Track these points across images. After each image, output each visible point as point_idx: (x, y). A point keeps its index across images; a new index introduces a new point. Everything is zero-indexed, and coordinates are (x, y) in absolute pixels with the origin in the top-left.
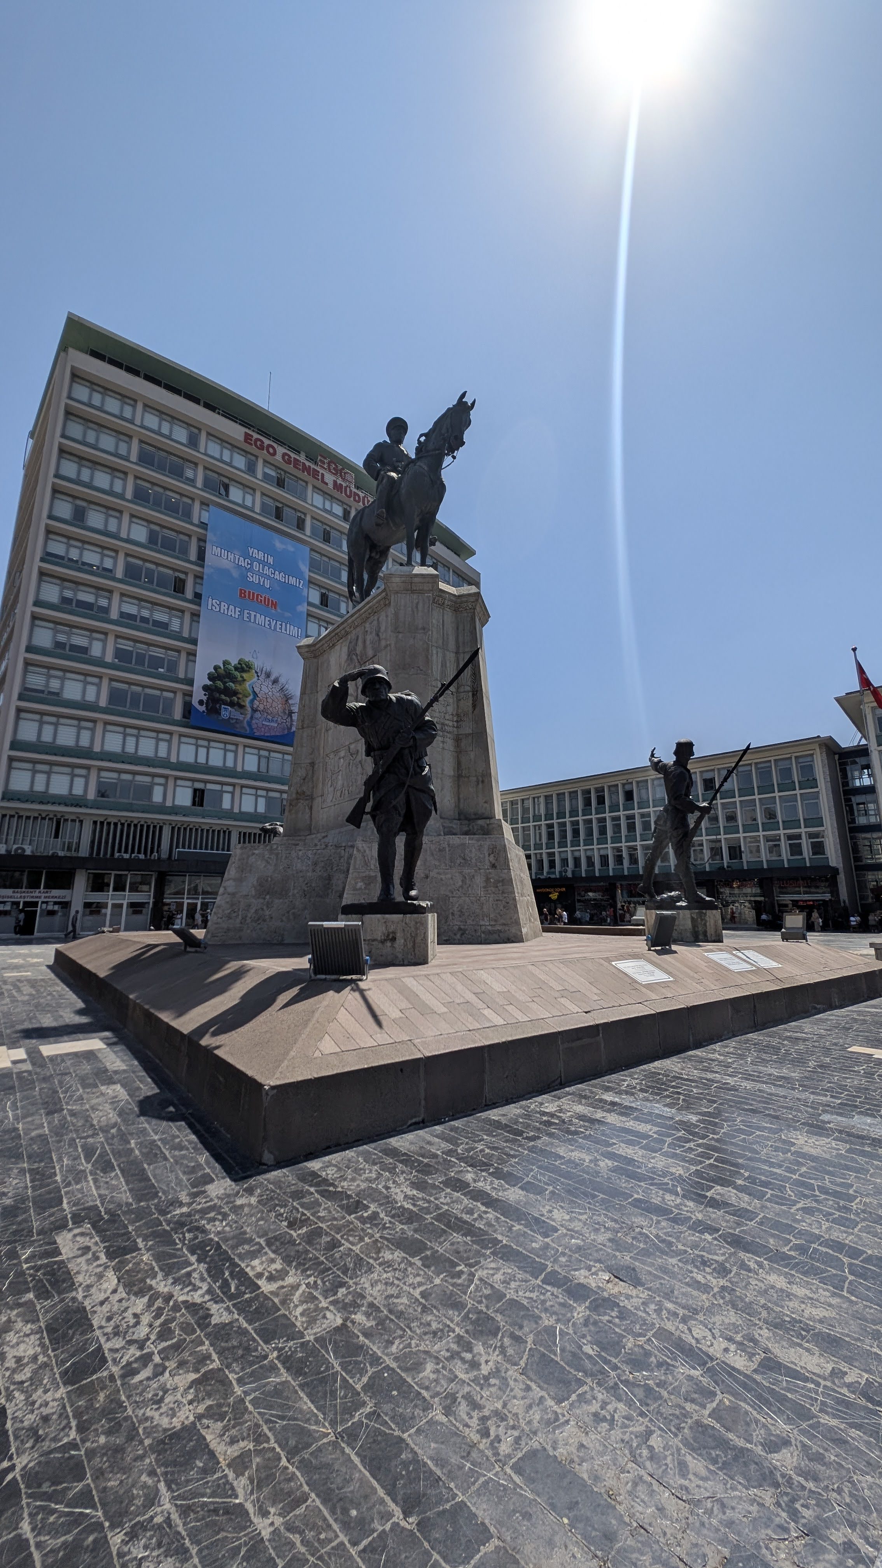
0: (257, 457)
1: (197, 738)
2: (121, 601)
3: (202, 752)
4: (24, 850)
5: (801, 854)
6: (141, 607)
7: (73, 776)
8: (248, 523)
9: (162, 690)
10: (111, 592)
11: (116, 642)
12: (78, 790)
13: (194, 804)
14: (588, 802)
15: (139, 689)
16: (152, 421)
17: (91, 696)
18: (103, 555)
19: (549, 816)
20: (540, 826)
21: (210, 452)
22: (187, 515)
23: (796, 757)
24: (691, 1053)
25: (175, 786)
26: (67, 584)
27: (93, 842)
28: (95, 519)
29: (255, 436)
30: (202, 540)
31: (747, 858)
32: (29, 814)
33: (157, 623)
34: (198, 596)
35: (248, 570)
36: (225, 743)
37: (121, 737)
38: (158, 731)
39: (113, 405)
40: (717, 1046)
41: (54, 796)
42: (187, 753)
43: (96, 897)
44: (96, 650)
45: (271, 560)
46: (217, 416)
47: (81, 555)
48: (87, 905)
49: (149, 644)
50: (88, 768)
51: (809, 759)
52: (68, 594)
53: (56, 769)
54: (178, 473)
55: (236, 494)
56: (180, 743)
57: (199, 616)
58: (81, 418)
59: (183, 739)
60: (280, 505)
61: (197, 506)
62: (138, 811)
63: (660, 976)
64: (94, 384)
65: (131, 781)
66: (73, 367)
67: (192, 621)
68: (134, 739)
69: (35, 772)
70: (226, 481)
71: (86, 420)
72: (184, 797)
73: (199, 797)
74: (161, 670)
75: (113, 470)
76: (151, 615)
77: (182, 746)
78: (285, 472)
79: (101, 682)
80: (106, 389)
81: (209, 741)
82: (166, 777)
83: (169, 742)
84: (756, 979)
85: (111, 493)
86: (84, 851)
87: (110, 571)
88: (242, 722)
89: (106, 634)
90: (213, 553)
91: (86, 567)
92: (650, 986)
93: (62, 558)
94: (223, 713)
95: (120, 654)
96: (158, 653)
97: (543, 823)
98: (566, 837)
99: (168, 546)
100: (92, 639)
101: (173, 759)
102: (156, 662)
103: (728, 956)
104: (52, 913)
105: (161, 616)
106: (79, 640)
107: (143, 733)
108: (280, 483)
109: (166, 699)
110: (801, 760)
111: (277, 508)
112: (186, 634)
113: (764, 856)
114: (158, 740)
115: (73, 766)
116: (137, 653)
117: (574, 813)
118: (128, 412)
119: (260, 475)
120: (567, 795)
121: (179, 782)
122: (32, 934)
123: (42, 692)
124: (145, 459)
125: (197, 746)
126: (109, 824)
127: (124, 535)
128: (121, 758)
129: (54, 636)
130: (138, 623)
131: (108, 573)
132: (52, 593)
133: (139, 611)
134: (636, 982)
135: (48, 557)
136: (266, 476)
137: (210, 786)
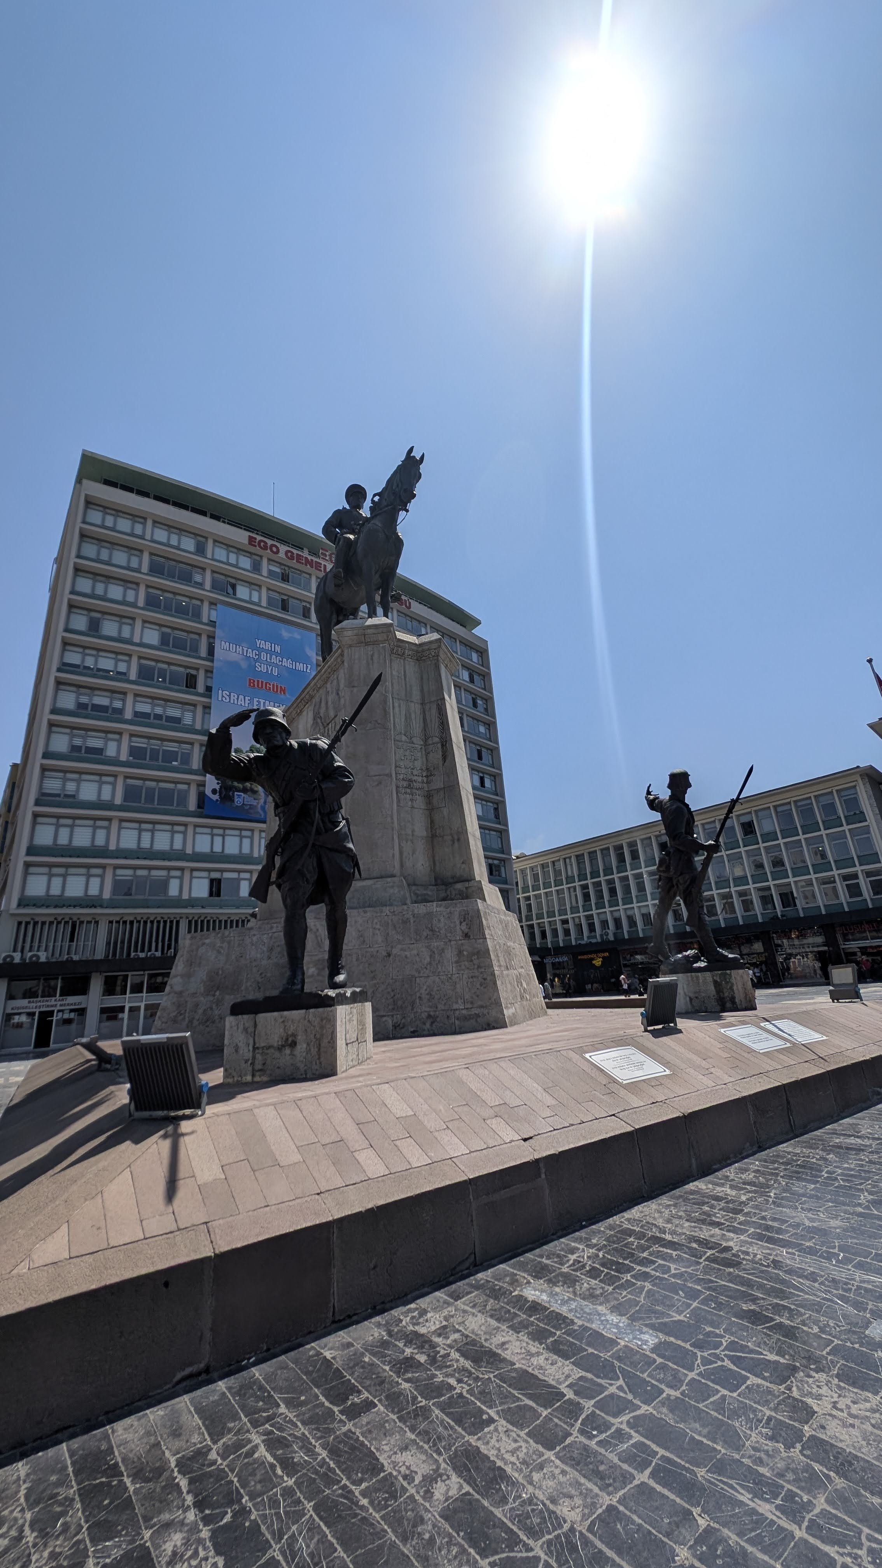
0: (261, 557)
1: (212, 827)
2: (135, 701)
3: (218, 840)
4: (38, 957)
5: (861, 895)
6: (154, 705)
7: (89, 876)
8: (255, 617)
9: (176, 783)
10: (125, 694)
11: (130, 741)
12: (94, 891)
13: (211, 894)
14: (621, 859)
15: (153, 784)
16: (161, 535)
17: (106, 795)
18: (117, 661)
19: (582, 876)
20: (575, 888)
21: (217, 557)
22: (196, 615)
23: (837, 791)
24: (691, 1186)
25: (192, 878)
26: (82, 690)
27: (108, 944)
28: (109, 628)
29: (259, 538)
30: (211, 637)
31: (800, 904)
32: (44, 919)
33: (170, 719)
34: (209, 689)
35: (256, 661)
36: (241, 830)
37: (136, 832)
38: (173, 824)
39: (124, 525)
40: (730, 1172)
41: (71, 899)
42: (203, 844)
43: (113, 1001)
44: (111, 751)
45: (278, 649)
46: (222, 524)
47: (96, 662)
48: (103, 1011)
49: (162, 739)
50: (103, 867)
51: (853, 791)
52: (84, 699)
53: (72, 870)
54: (186, 578)
55: (242, 592)
56: (195, 833)
57: (210, 708)
58: (93, 538)
59: (198, 830)
60: (285, 598)
61: (206, 605)
62: (153, 907)
63: (653, 1069)
64: (105, 508)
65: (146, 877)
66: (86, 495)
67: (204, 713)
68: (150, 834)
69: (51, 876)
70: (233, 581)
71: (100, 541)
72: (200, 889)
73: (216, 887)
74: (175, 763)
75: (126, 582)
76: (164, 711)
77: (197, 836)
78: (289, 567)
79: (116, 780)
80: (118, 512)
81: (224, 829)
82: (182, 869)
83: (184, 833)
84: (788, 1060)
85: (124, 603)
86: (100, 955)
87: (124, 674)
88: (256, 806)
89: (120, 734)
90: (221, 647)
91: (101, 673)
92: (634, 1087)
93: (77, 666)
94: (236, 800)
95: (134, 752)
96: (172, 747)
97: (577, 884)
98: (602, 897)
99: (180, 646)
100: (107, 740)
101: (189, 851)
102: (170, 756)
103: (753, 1030)
104: (68, 1021)
105: (173, 712)
106: (95, 742)
107: (158, 827)
108: (285, 578)
109: (180, 791)
110: (843, 794)
111: (283, 600)
112: (198, 726)
113: (821, 902)
114: (173, 832)
115: (88, 867)
116: (152, 750)
117: (608, 871)
118: (138, 529)
119: (265, 572)
120: (599, 853)
121: (195, 874)
122: (49, 1046)
123: (58, 795)
124: (155, 569)
125: (213, 835)
126: (125, 922)
127: (136, 639)
128: (139, 853)
129: (71, 740)
130: (152, 720)
131: (122, 676)
132: (68, 700)
133: (153, 709)
134: (615, 1081)
135: (64, 667)
136: (271, 574)
137: (226, 875)
